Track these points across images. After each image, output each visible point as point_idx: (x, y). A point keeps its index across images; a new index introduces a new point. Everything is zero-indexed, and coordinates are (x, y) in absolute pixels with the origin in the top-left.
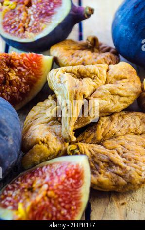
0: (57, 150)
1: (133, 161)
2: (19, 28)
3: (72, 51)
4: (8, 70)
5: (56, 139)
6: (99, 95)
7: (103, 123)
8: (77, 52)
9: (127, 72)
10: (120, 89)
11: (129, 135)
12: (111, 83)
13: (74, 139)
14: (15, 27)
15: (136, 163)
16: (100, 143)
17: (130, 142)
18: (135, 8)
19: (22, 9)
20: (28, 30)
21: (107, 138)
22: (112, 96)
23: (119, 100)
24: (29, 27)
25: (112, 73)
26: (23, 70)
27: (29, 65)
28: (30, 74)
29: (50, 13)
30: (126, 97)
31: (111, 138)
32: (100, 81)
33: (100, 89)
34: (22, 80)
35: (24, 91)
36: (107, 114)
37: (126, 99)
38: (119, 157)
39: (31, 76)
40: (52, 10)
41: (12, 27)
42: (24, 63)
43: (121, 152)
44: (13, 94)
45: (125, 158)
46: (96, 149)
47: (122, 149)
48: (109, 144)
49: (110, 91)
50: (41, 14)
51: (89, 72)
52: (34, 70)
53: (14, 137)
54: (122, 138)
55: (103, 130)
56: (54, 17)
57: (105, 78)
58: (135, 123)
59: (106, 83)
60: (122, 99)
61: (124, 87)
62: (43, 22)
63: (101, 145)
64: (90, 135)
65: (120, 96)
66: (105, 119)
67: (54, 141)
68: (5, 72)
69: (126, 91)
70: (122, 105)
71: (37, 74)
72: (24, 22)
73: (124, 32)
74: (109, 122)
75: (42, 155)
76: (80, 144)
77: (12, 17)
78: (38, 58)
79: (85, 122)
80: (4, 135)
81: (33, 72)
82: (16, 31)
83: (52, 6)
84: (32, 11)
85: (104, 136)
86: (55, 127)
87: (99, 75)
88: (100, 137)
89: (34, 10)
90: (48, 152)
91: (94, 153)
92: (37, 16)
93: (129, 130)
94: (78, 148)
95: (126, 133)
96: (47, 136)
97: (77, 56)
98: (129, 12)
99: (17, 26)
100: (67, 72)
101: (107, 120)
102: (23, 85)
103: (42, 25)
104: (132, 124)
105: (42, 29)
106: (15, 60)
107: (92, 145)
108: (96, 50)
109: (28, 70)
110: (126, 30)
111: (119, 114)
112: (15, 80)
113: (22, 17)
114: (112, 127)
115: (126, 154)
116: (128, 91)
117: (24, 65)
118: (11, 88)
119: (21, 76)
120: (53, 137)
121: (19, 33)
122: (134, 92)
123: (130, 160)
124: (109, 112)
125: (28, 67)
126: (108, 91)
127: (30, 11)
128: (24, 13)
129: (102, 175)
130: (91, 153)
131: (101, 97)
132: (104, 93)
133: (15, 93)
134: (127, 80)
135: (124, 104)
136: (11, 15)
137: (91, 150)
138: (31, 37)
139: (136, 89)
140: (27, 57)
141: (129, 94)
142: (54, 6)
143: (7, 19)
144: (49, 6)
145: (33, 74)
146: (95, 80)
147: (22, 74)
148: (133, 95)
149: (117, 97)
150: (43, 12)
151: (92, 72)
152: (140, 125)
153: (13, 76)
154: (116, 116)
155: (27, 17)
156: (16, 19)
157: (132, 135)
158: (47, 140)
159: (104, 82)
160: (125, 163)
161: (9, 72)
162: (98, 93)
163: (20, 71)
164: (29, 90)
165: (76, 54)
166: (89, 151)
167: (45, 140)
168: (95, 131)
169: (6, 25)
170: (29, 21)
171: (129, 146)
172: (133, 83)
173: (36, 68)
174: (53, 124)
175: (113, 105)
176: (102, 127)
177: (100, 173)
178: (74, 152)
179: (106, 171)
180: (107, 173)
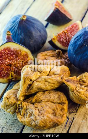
0: (13, 103)
1: (42, 115)
6: (39, 81)
7: (39, 94)
10: (50, 79)
11: (48, 102)
12: (50, 75)
15: (43, 116)
16: (33, 104)
17: (47, 106)
22: (45, 82)
23: (48, 84)
30: (52, 83)
31: (39, 102)
37: (52, 85)
38: (38, 112)
43: (40, 110)
45: (40, 113)
47: (41, 108)
48: (36, 105)
49: (45, 80)
54: (44, 103)
55: (37, 98)
58: (54, 97)
61: (52, 79)
64: (31, 99)
65: (49, 83)
66: (41, 93)
69: (53, 81)
76: (23, 102)
85: (36, 101)
87: (44, 71)
88: (34, 101)
93: (50, 100)
94: (21, 104)
104: (52, 97)
111: (49, 91)
114: (41, 97)
122: (58, 82)
126: (43, 79)
130: (27, 108)
131: (39, 82)
135: (51, 87)
137: (27, 106)
146: (41, 73)
148: (56, 83)
149: (47, 83)
152: (57, 99)
157: (50, 103)
160: (39, 115)
166: (26, 106)
167: (9, 97)
175: (45, 86)
176: (36, 96)
177: (27, 118)
178: (19, 105)
179: (30, 117)
180: (29, 118)
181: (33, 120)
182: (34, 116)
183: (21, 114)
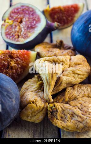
0: (42, 107)
1: (88, 113)
2: (15, 36)
3: (48, 49)
4: (10, 60)
5: (41, 101)
7: (69, 90)
8: (51, 49)
9: (82, 61)
10: (78, 70)
11: (85, 98)
12: (72, 67)
13: (52, 100)
14: (13, 35)
15: (89, 114)
16: (67, 103)
17: (85, 102)
18: (85, 23)
19: (17, 25)
20: (21, 37)
21: (71, 100)
22: (74, 75)
23: (78, 77)
24: (21, 35)
25: (73, 61)
26: (19, 60)
27: (22, 57)
28: (23, 62)
29: (34, 26)
30: (82, 75)
31: (74, 100)
32: (66, 65)
33: (66, 71)
34: (18, 66)
35: (19, 73)
36: (71, 85)
37: (82, 76)
38: (79, 111)
39: (24, 64)
40: (35, 25)
41: (11, 35)
42: (20, 55)
43: (81, 108)
44: (13, 75)
45: (83, 111)
46: (65, 106)
47: (81, 106)
48: (73, 103)
49: (72, 72)
50: (28, 27)
51: (59, 60)
52: (26, 60)
53: (16, 100)
54: (80, 99)
55: (69, 95)
56: (36, 29)
57: (69, 64)
58: (87, 91)
59: (69, 67)
60: (80, 76)
61: (80, 69)
62: (29, 32)
63: (68, 104)
64: (61, 98)
65: (78, 74)
66: (70, 88)
67: (40, 101)
68: (8, 61)
69: (82, 72)
70: (80, 80)
71: (27, 62)
72: (18, 32)
73: (79, 37)
74: (72, 90)
75: (33, 110)
76: (55, 103)
77: (10, 29)
78: (28, 53)
79: (58, 90)
80: (10, 98)
81: (25, 61)
82: (13, 37)
83: (35, 23)
84: (23, 25)
85: (70, 98)
86: (39, 93)
87: (65, 62)
88: (67, 99)
89: (24, 25)
90: (36, 108)
91: (64, 109)
92: (26, 28)
93: (84, 94)
94: (54, 106)
95: (83, 97)
96: (35, 99)
97: (51, 51)
98: (82, 26)
99: (14, 35)
100: (46, 61)
101: (71, 89)
102: (19, 69)
103: (29, 34)
104: (86, 91)
105: (29, 36)
106: (14, 54)
107: (63, 104)
108: (62, 48)
109: (22, 60)
110: (80, 36)
112: (14, 66)
113: (17, 29)
114: (74, 93)
115: (83, 109)
116: (83, 71)
117: (20, 57)
118: (12, 71)
119: (18, 64)
120: (39, 99)
121: (15, 39)
122: (87, 72)
123: (86, 112)
124: (72, 84)
125: (22, 58)
126: (71, 72)
127: (21, 25)
128: (18, 27)
129: (69, 122)
130: (62, 109)
131: (67, 75)
132: (69, 73)
133: (14, 74)
134: (82, 65)
135: (81, 79)
136: (10, 28)
137: (62, 107)
138: (23, 41)
139: (87, 71)
140: (21, 52)
141: (83, 73)
142: (36, 23)
143: (7, 30)
144: (33, 22)
145: (25, 63)
146: (63, 65)
147: (18, 63)
148: (86, 74)
149: (77, 75)
150: (30, 26)
151: (61, 60)
153: (13, 64)
154: (76, 87)
155: (20, 29)
156: (13, 30)
157: (86, 98)
158: (36, 101)
159: (68, 66)
160: (83, 114)
161: (11, 61)
162: (65, 73)
163: (17, 61)
164: (22, 72)
165: (50, 50)
166: (61, 107)
168: (64, 95)
169: (7, 34)
170: (21, 31)
171: (85, 104)
172: (85, 67)
173: (26, 59)
174: (39, 92)
175: (74, 80)
176: (68, 93)
177: (68, 121)
178: (52, 108)
179: (71, 119)
180: (72, 121)
181: (78, 121)
182: (77, 116)
183: (57, 119)
